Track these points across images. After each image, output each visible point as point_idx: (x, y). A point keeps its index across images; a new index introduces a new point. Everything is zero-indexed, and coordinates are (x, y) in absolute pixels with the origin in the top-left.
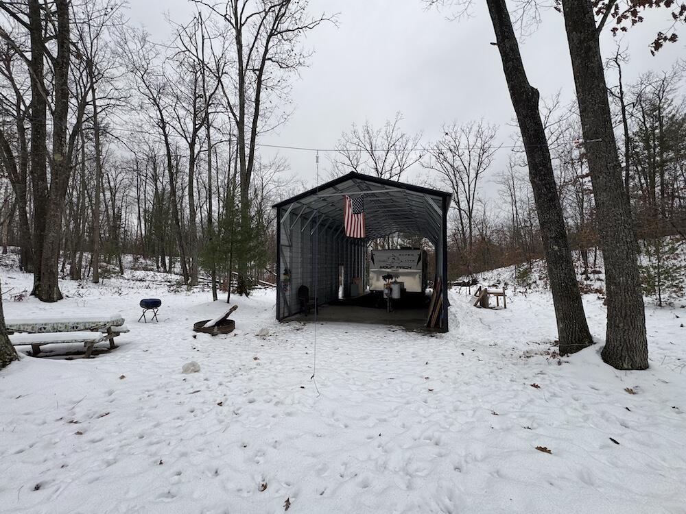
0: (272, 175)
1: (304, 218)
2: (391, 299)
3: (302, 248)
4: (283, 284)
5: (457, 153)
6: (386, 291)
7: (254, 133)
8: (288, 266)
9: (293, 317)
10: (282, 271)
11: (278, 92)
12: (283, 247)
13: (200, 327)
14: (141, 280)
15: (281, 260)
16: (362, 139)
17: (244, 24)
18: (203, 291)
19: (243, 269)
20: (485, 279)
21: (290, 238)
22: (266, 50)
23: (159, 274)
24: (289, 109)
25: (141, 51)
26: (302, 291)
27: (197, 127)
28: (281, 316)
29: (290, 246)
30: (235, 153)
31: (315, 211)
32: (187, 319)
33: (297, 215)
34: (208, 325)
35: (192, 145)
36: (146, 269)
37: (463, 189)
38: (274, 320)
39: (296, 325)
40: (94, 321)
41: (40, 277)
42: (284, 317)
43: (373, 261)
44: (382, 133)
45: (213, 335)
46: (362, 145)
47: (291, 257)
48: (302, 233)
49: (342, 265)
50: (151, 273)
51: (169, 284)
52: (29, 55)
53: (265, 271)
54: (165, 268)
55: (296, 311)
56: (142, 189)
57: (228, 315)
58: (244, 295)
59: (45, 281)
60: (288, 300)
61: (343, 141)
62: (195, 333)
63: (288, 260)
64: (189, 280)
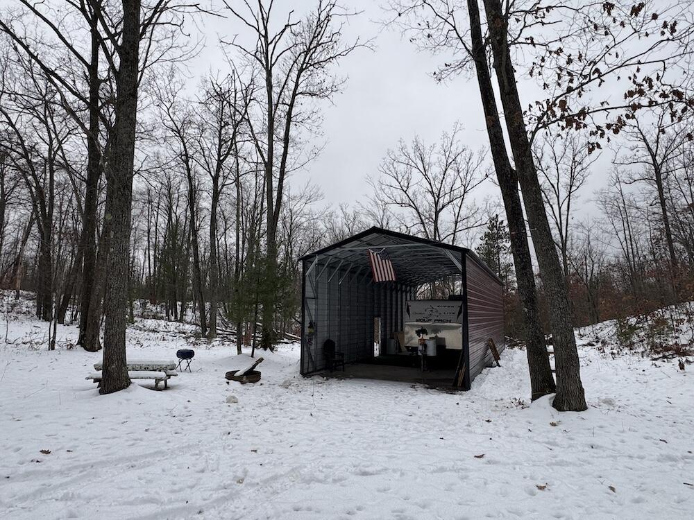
0: (302, 206)
1: (332, 267)
2: (425, 356)
3: (329, 299)
4: (307, 338)
5: (540, 168)
6: (420, 348)
7: (282, 173)
8: (314, 319)
9: (319, 373)
10: (307, 324)
11: (308, 126)
12: (308, 300)
13: (231, 376)
14: (154, 331)
15: (306, 313)
16: (412, 155)
17: (274, 63)
18: (223, 344)
19: (268, 319)
20: (581, 336)
21: (316, 290)
22: (297, 85)
23: (171, 323)
24: (319, 142)
25: (168, 87)
26: (328, 345)
27: (222, 158)
28: (305, 371)
29: (316, 298)
30: (262, 187)
31: (342, 261)
32: (216, 370)
33: (324, 265)
34: (237, 374)
35: (215, 179)
36: (155, 317)
37: (551, 213)
38: (298, 375)
39: (320, 379)
40: (159, 364)
41: (85, 327)
42: (308, 373)
43: (409, 314)
44: (438, 148)
45: (243, 383)
46: (413, 164)
47: (316, 310)
48: (329, 284)
49: (379, 316)
50: (162, 323)
51: (184, 336)
52: (88, 126)
53: (294, 320)
54: (176, 317)
55: (321, 367)
56: (153, 220)
57: (254, 366)
58: (268, 349)
59: (89, 331)
60: (313, 354)
61: (388, 160)
62: (228, 381)
63: (313, 313)
64: (207, 332)
